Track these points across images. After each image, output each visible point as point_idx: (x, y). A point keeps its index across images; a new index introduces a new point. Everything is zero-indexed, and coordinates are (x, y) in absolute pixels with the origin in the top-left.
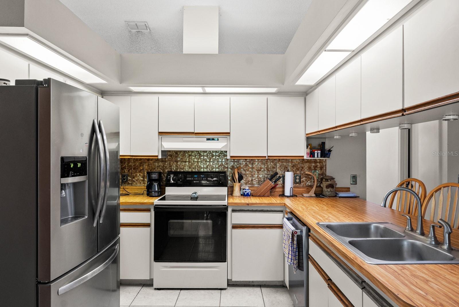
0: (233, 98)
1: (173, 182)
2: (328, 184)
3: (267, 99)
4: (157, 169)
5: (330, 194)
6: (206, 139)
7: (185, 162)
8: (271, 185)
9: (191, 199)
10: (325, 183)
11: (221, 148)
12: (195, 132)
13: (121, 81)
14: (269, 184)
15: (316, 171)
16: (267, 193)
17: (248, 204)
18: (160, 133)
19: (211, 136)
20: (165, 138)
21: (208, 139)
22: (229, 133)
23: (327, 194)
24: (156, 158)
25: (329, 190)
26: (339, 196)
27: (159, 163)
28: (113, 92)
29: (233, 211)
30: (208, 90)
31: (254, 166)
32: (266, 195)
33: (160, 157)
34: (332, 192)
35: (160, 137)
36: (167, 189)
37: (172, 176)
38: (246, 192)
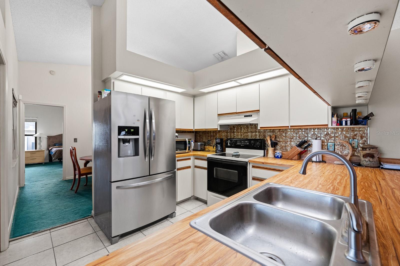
0: (262, 84)
1: (229, 145)
2: (366, 153)
3: (289, 79)
4: (224, 137)
5: (368, 164)
6: (244, 116)
7: (239, 132)
8: (298, 151)
9: (232, 156)
10: (362, 151)
11: (249, 121)
12: (237, 112)
13: (194, 87)
14: (296, 150)
15: (354, 140)
16: (294, 157)
17: (263, 163)
18: (218, 115)
19: (248, 114)
20: (222, 117)
21: (245, 116)
22: (259, 110)
23: (365, 164)
24: (217, 130)
25: (367, 160)
26: (384, 167)
27: (224, 133)
28: (198, 95)
29: (253, 167)
30: (243, 81)
31: (287, 135)
32: (293, 159)
33: (219, 129)
34: (372, 162)
35: (219, 117)
36: (227, 149)
37: (229, 141)
38: (276, 155)
